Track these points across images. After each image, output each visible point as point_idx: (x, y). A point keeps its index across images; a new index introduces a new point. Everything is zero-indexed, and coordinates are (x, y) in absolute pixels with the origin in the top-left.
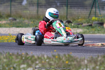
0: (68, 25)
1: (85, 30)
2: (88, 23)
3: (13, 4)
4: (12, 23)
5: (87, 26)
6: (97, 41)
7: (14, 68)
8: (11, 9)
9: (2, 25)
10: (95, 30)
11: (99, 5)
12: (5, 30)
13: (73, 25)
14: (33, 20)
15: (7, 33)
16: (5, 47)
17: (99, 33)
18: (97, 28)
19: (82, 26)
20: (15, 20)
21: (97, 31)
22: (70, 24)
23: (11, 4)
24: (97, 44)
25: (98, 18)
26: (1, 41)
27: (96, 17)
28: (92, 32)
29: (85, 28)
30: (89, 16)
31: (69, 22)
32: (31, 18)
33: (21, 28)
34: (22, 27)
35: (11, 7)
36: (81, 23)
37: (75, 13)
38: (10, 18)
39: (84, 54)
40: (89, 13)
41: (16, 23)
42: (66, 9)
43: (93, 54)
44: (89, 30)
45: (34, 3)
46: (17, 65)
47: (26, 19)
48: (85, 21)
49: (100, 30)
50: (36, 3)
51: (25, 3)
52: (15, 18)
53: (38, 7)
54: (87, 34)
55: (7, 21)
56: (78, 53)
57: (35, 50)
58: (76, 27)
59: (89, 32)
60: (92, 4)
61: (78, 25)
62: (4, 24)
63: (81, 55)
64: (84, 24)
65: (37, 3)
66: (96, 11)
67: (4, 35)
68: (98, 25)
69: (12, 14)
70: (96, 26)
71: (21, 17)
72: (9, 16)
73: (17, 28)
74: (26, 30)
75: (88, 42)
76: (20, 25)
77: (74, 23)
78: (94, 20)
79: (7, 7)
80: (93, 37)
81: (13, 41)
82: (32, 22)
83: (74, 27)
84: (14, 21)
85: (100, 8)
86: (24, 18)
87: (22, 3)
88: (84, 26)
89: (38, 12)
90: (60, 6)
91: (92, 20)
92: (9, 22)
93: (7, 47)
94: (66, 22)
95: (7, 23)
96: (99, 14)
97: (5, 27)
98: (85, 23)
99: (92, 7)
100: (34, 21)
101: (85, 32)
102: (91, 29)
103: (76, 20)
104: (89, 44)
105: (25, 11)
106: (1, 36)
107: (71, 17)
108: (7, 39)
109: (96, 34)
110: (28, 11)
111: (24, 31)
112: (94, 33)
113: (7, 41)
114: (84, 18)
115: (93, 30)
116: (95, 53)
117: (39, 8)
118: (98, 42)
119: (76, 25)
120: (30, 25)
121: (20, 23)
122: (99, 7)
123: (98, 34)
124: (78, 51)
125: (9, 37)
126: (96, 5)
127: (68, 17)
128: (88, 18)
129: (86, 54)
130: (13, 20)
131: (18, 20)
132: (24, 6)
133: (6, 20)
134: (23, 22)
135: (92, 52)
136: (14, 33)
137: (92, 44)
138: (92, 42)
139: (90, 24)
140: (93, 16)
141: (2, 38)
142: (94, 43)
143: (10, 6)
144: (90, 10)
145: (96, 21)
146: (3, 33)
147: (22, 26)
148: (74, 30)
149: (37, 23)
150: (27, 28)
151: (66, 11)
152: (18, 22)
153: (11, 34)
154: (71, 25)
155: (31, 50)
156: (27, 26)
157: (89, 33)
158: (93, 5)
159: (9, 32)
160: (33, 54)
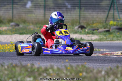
0: (81, 31)
2: (105, 28)
3: (15, 7)
4: (14, 29)
5: (104, 32)
6: (116, 49)
8: (13, 13)
9: (3, 31)
10: (114, 37)
11: (118, 7)
12: (6, 38)
13: (88, 31)
14: (40, 25)
16: (7, 58)
17: (118, 40)
18: (115, 34)
19: (97, 32)
20: (18, 25)
21: (116, 37)
22: (84, 29)
23: (13, 7)
25: (116, 23)
26: (1, 50)
27: (114, 20)
29: (101, 35)
30: (106, 20)
31: (82, 27)
32: (36, 24)
33: (25, 35)
34: (27, 34)
35: (13, 11)
36: (96, 28)
37: (89, 17)
38: (12, 24)
39: (101, 65)
40: (106, 17)
42: (78, 12)
43: (112, 64)
44: (106, 36)
47: (31, 24)
48: (101, 26)
49: (119, 36)
50: (43, 6)
51: (29, 5)
52: (18, 23)
53: (45, 10)
54: (104, 41)
55: (9, 27)
56: (94, 64)
57: (42, 61)
58: (91, 33)
59: (107, 38)
60: (110, 6)
61: (93, 31)
62: (5, 30)
63: (98, 65)
64: (100, 30)
66: (114, 13)
68: (117, 30)
69: (15, 19)
70: (114, 32)
71: (25, 22)
72: (10, 21)
73: (21, 36)
76: (25, 31)
77: (88, 28)
78: (112, 24)
80: (111, 45)
82: (38, 28)
83: (88, 33)
84: (17, 27)
86: (29, 23)
87: (26, 5)
88: (100, 32)
89: (45, 16)
90: (71, 9)
91: (110, 25)
92: (11, 28)
93: (9, 58)
94: (79, 27)
95: (8, 29)
96: (118, 17)
97: (6, 34)
98: (101, 28)
99: (110, 9)
101: (101, 38)
102: (109, 35)
103: (91, 25)
104: (107, 52)
105: (29, 15)
106: (1, 45)
107: (85, 21)
108: (8, 48)
109: (115, 41)
110: (33, 15)
112: (112, 40)
113: (9, 51)
115: (112, 36)
116: (114, 63)
118: (118, 51)
119: (91, 31)
120: (35, 31)
121: (24, 29)
122: (118, 9)
124: (94, 61)
125: (11, 45)
126: (114, 7)
127: (81, 21)
128: (106, 22)
129: (103, 65)
130: (15, 26)
131: (21, 26)
132: (29, 10)
133: (7, 26)
134: (28, 28)
135: (110, 62)
137: (110, 53)
138: (111, 50)
139: (107, 29)
140: (111, 20)
141: (3, 47)
142: (113, 51)
143: (11, 10)
144: (107, 13)
145: (114, 25)
146: (4, 41)
147: (26, 32)
148: (88, 37)
151: (78, 14)
152: (21, 28)
153: (13, 43)
154: (85, 31)
155: (38, 61)
157: (106, 40)
159: (10, 40)
160: (40, 65)
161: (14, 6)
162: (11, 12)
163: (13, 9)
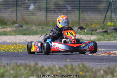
0: (81, 32)
1: (100, 37)
2: (102, 29)
4: (18, 30)
5: (102, 32)
6: (113, 49)
8: (16, 15)
9: (7, 32)
10: (111, 37)
11: (115, 9)
12: (11, 38)
13: (87, 32)
14: (42, 26)
15: (13, 42)
16: (11, 57)
17: (115, 40)
20: (22, 26)
21: (113, 37)
22: (83, 30)
23: (16, 9)
24: (114, 52)
25: (113, 24)
26: (6, 50)
27: (111, 22)
28: (107, 39)
29: (99, 35)
30: (104, 22)
31: (81, 28)
32: (39, 25)
33: (28, 36)
34: (30, 35)
35: (17, 13)
36: (95, 29)
37: (87, 18)
38: (16, 25)
41: (22, 31)
42: (78, 14)
43: (110, 63)
47: (34, 26)
48: (99, 27)
49: (116, 36)
51: (32, 7)
52: (21, 24)
53: (47, 12)
54: (102, 41)
55: (13, 28)
56: (93, 63)
57: (44, 60)
58: (90, 33)
59: (104, 38)
61: (92, 32)
62: (9, 31)
63: (97, 64)
64: (98, 31)
65: (46, 7)
66: (111, 15)
68: (114, 31)
69: (18, 21)
70: (112, 33)
71: (27, 23)
72: (15, 23)
73: (24, 36)
74: (34, 38)
75: (103, 50)
76: (27, 32)
77: (87, 29)
79: (13, 13)
80: (109, 45)
81: (20, 50)
82: (40, 29)
83: (87, 34)
84: (21, 28)
85: (116, 12)
86: (32, 24)
87: (29, 7)
88: (98, 33)
89: (46, 18)
91: (107, 26)
92: (15, 29)
93: (13, 57)
94: (79, 28)
95: (12, 30)
97: (11, 35)
98: (99, 29)
99: (107, 11)
100: (42, 28)
101: (99, 39)
102: (106, 35)
103: (89, 26)
104: (104, 52)
105: (32, 17)
106: (6, 45)
108: (12, 48)
109: (112, 41)
110: (36, 17)
111: (32, 39)
112: (110, 40)
113: (13, 51)
115: (109, 36)
116: (112, 62)
120: (38, 32)
121: (27, 30)
125: (15, 45)
126: (111, 9)
127: (80, 22)
129: (101, 64)
130: (19, 27)
131: (24, 27)
132: (31, 12)
133: (11, 28)
134: (30, 29)
135: (108, 61)
136: (20, 42)
137: (108, 52)
138: (108, 50)
140: (108, 22)
141: (8, 47)
142: (111, 51)
143: (15, 12)
144: (105, 14)
146: (8, 42)
147: (29, 33)
148: (87, 37)
149: (46, 30)
150: (35, 36)
151: (78, 16)
152: (25, 29)
153: (17, 43)
154: (84, 32)
155: (40, 60)
156: (35, 33)
157: (104, 40)
158: (108, 9)
159: (14, 40)
160: (43, 64)
161: (18, 8)
163: (17, 11)
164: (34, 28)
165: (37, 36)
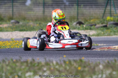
0: (80, 27)
1: (99, 31)
2: (102, 24)
3: (15, 5)
4: (15, 26)
5: (102, 27)
6: (113, 44)
7: (18, 76)
8: (13, 11)
9: (4, 28)
10: (111, 32)
11: (114, 3)
12: (7, 35)
13: (85, 27)
14: (39, 22)
15: (10, 38)
16: (8, 54)
17: (115, 34)
18: (112, 29)
19: (95, 27)
20: (18, 22)
21: (113, 32)
22: (82, 25)
23: (13, 5)
24: (114, 47)
25: (113, 18)
26: (3, 47)
27: (111, 16)
28: (107, 34)
29: (99, 30)
30: (103, 16)
31: (80, 23)
32: (36, 20)
33: (25, 32)
34: (27, 31)
35: (13, 9)
36: (94, 24)
37: (86, 13)
38: (13, 21)
39: (99, 59)
40: (103, 13)
41: (19, 27)
42: (76, 9)
43: (109, 58)
44: (103, 31)
45: (40, 3)
46: (22, 74)
47: (31, 21)
48: (98, 22)
49: (116, 31)
51: (28, 3)
52: (18, 20)
53: (44, 7)
54: (102, 36)
55: (9, 24)
56: (92, 58)
57: (42, 56)
58: (89, 28)
59: (104, 33)
60: (106, 2)
61: (91, 27)
62: (5, 27)
63: (96, 60)
64: (98, 26)
65: (43, 2)
66: (111, 9)
67: (6, 40)
68: (114, 25)
69: (15, 17)
70: (112, 27)
71: (24, 19)
72: (11, 18)
73: (21, 32)
74: (31, 34)
75: (103, 45)
76: (24, 28)
77: (86, 24)
78: (109, 20)
80: (109, 40)
81: (16, 46)
82: (38, 25)
83: (86, 29)
84: (17, 24)
85: (116, 6)
87: (25, 3)
88: (98, 28)
89: (44, 13)
90: (69, 6)
91: (107, 21)
92: (11, 25)
93: (10, 54)
94: (77, 23)
95: (9, 27)
96: (114, 13)
97: (7, 31)
98: (98, 24)
99: (107, 5)
100: (40, 24)
101: (99, 34)
102: (106, 30)
103: (88, 21)
104: (104, 47)
106: (2, 42)
107: (83, 18)
108: (9, 44)
109: (112, 35)
110: (32, 12)
111: (29, 35)
112: (110, 35)
113: (10, 47)
114: (98, 18)
115: (109, 31)
116: (112, 57)
117: (45, 9)
118: (115, 45)
119: (89, 27)
120: (35, 27)
121: (24, 26)
122: (114, 5)
123: (114, 36)
124: (92, 55)
125: (12, 42)
126: (111, 3)
127: (79, 17)
128: (103, 18)
129: (101, 59)
130: (15, 23)
131: (21, 23)
132: (28, 7)
133: (7, 24)
134: (27, 25)
135: (108, 56)
136: (17, 38)
137: (108, 47)
138: (108, 45)
139: (104, 25)
140: (108, 16)
141: (4, 44)
142: (110, 46)
144: (104, 9)
145: (111, 21)
146: (5, 38)
147: (26, 29)
148: (86, 32)
149: (43, 26)
150: (32, 32)
151: (76, 11)
152: (21, 25)
153: (13, 39)
154: (83, 27)
155: (38, 56)
156: (32, 29)
157: (104, 35)
158: (108, 3)
159: (11, 37)
160: (40, 60)
161: (14, 3)
162: (11, 9)
163: (13, 7)
164: (31, 24)
165: (34, 31)
